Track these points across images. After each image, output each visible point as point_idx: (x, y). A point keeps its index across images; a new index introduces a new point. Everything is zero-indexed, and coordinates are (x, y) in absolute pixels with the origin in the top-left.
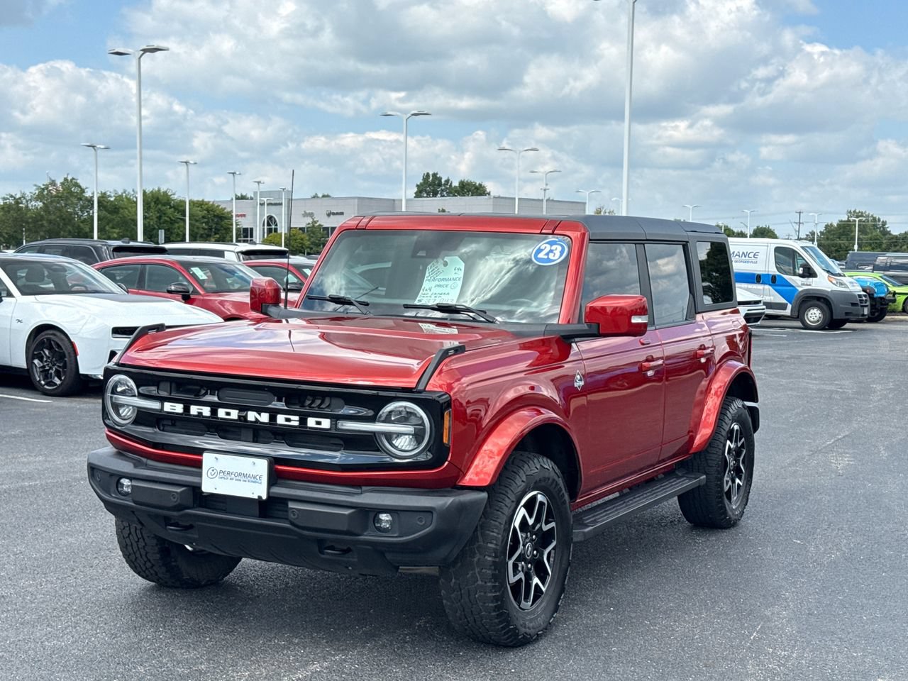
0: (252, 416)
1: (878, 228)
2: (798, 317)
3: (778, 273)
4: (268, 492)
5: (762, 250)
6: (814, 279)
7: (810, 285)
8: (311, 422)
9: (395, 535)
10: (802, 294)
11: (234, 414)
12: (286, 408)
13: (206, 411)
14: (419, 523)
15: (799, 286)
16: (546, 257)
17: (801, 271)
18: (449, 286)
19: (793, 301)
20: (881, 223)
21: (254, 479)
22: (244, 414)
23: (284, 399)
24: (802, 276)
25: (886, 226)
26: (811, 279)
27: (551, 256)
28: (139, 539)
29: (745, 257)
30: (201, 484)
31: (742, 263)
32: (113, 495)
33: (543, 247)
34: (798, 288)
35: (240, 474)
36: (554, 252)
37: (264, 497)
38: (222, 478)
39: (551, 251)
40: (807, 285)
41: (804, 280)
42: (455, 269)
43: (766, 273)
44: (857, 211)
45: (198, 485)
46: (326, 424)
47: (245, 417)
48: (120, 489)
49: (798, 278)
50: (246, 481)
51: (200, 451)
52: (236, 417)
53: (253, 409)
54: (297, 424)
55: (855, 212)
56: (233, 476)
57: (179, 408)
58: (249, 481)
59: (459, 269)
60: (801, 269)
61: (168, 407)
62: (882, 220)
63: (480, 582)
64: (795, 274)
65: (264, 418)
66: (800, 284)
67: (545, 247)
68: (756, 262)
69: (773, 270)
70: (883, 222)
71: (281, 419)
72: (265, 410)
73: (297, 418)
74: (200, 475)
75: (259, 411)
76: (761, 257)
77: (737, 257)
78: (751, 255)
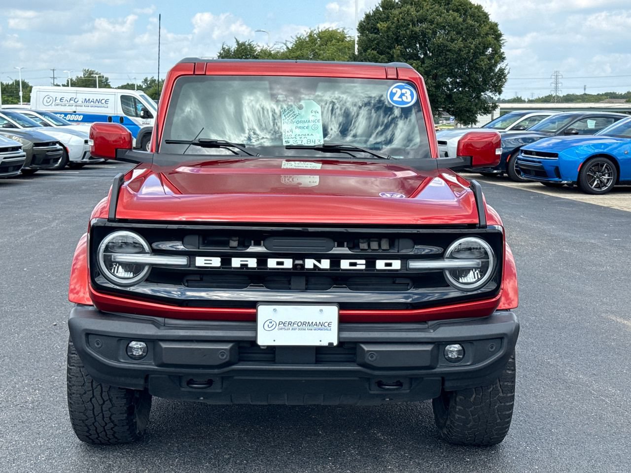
0: (309, 263)
1: (103, 83)
2: (141, 147)
3: (125, 115)
4: (339, 338)
5: (112, 99)
6: (151, 119)
7: (149, 124)
8: (380, 265)
9: (468, 364)
10: (144, 130)
11: (288, 263)
12: (350, 252)
13: (252, 263)
14: (490, 349)
15: (141, 125)
16: (400, 100)
17: (142, 113)
18: (310, 128)
19: (138, 136)
20: (104, 79)
21: (322, 326)
22: (300, 262)
23: (345, 243)
24: (143, 117)
25: (108, 81)
26: (149, 120)
27: (404, 98)
28: (104, 402)
29: (99, 103)
30: (256, 337)
31: (96, 108)
32: (122, 361)
33: (394, 91)
34: (140, 126)
35: (304, 324)
36: (405, 95)
37: (335, 343)
38: (281, 329)
39: (403, 95)
40: (146, 124)
41: (144, 120)
42: (312, 112)
43: (116, 115)
44: (90, 70)
45: (252, 340)
46: (396, 265)
47: (303, 266)
48: (129, 354)
49: (140, 119)
50: (311, 330)
51: (254, 304)
52: (290, 266)
53: (310, 256)
54: (363, 267)
55: (88, 70)
56: (295, 325)
57: (216, 262)
58: (315, 330)
59: (316, 112)
60: (142, 112)
61: (200, 261)
62: (105, 77)
63: (501, 394)
64: (137, 115)
65: (325, 264)
66: (141, 123)
67: (397, 91)
68: (107, 107)
69: (121, 113)
70: (106, 78)
71: (345, 264)
72: (326, 257)
73: (363, 262)
74: (255, 329)
75: (318, 258)
76: (111, 104)
77: (92, 103)
78: (103, 101)
